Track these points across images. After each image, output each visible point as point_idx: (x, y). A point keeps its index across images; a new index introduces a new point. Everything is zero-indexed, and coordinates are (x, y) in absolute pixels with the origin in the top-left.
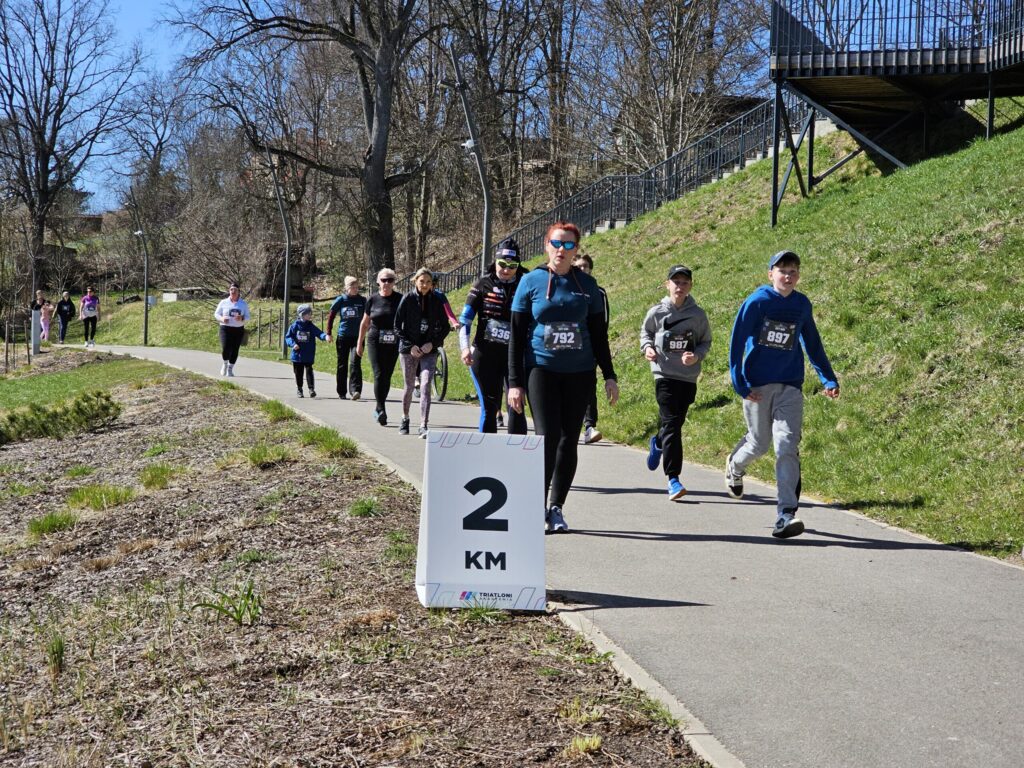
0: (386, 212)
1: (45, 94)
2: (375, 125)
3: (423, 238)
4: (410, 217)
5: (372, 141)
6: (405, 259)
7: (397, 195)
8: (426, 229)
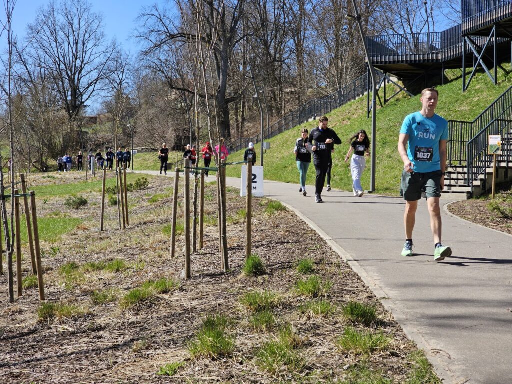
0: (226, 113)
1: (74, 64)
2: (221, 77)
3: (243, 124)
4: (237, 115)
5: (220, 84)
6: (235, 133)
7: (231, 105)
8: (244, 120)
